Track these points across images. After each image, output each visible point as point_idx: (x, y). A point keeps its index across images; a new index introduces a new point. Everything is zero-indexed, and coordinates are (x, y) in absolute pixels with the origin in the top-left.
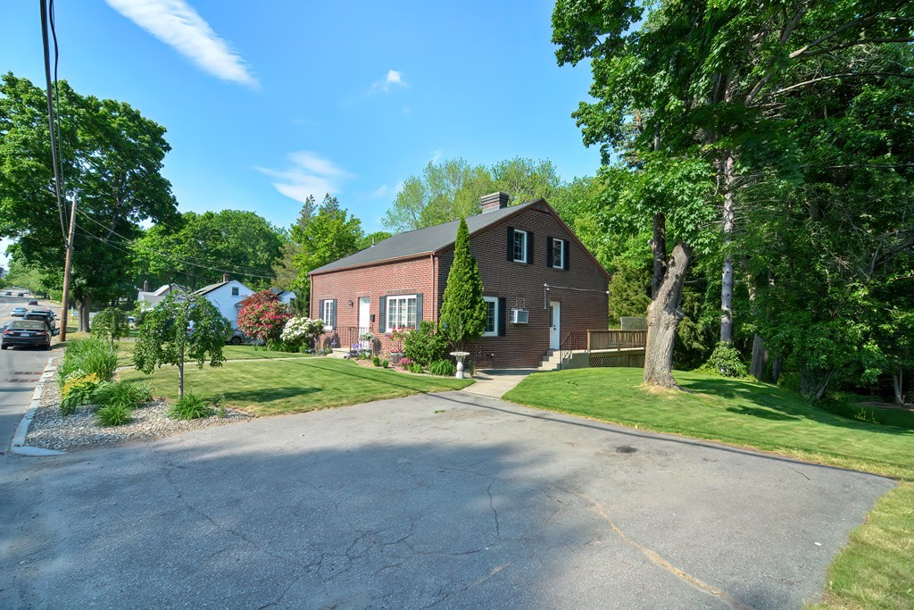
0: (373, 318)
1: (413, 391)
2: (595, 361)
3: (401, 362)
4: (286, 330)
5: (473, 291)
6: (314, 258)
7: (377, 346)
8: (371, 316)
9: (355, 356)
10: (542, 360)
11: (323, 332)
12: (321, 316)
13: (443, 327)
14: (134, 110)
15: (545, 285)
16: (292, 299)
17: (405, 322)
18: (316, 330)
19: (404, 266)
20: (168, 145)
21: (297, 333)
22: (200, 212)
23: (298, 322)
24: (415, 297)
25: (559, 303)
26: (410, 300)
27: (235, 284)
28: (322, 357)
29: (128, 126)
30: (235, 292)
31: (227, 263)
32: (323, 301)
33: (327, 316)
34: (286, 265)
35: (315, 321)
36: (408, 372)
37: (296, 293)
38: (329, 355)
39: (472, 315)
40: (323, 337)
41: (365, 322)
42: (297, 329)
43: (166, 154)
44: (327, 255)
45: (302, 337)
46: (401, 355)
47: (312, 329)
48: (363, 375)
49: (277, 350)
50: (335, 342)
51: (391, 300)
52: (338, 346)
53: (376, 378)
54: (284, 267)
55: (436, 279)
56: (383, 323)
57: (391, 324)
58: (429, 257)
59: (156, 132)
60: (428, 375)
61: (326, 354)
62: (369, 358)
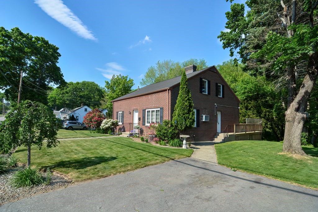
0: (139, 119)
1: (166, 159)
2: (237, 138)
3: (154, 139)
4: (102, 125)
5: (189, 106)
6: (114, 95)
7: (142, 132)
8: (139, 118)
9: (132, 136)
10: (214, 137)
11: (118, 125)
12: (117, 118)
13: (175, 123)
14: (46, 40)
15: (215, 104)
16: (106, 113)
17: (154, 121)
18: (115, 124)
19: (154, 95)
20: (60, 54)
21: (107, 126)
22: (75, 82)
23: (107, 121)
24: (159, 109)
25: (220, 113)
26: (156, 111)
27: (86, 107)
28: (117, 136)
29: (44, 47)
30: (86, 110)
31: (84, 100)
32: (118, 112)
33: (120, 118)
34: (105, 100)
35: (115, 120)
36: (158, 145)
37: (108, 110)
38: (121, 136)
39: (189, 117)
40: (118, 127)
41: (136, 121)
42: (107, 124)
43: (59, 57)
44: (120, 93)
45: (109, 128)
46: (154, 136)
47: (113, 124)
48: (137, 147)
49: (99, 133)
50: (123, 130)
51: (148, 111)
52: (124, 131)
53: (144, 149)
54: (104, 101)
55: (170, 100)
56: (144, 121)
57: (147, 121)
58: (166, 90)
59: (55, 49)
60: (168, 146)
61: (119, 135)
62: (138, 137)
